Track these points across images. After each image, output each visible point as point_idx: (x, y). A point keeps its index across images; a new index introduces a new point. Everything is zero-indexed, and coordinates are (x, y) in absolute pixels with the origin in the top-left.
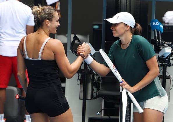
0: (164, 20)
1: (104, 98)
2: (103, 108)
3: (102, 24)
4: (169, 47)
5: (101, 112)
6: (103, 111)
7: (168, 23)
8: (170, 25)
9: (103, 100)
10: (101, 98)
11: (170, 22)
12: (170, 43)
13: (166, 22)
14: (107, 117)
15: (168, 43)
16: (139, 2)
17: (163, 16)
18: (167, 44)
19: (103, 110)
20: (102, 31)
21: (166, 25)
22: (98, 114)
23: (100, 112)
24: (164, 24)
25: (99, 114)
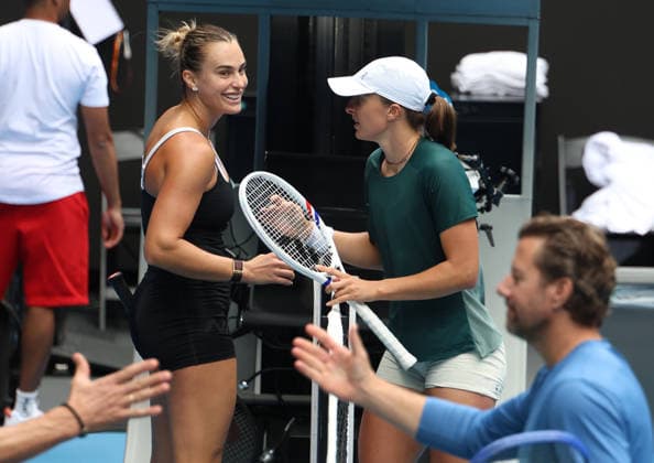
0: (456, 84)
1: (261, 334)
2: (258, 368)
3: (255, 98)
4: (472, 172)
5: (251, 380)
6: (258, 380)
7: (468, 93)
8: (475, 98)
9: (259, 342)
10: (251, 336)
11: (474, 90)
12: (475, 157)
13: (463, 88)
14: (271, 397)
15: (468, 157)
16: (375, 24)
17: (453, 70)
18: (466, 162)
19: (257, 374)
20: (254, 119)
21: (463, 98)
22: (241, 387)
23: (248, 382)
24: (455, 97)
25: (245, 389)
